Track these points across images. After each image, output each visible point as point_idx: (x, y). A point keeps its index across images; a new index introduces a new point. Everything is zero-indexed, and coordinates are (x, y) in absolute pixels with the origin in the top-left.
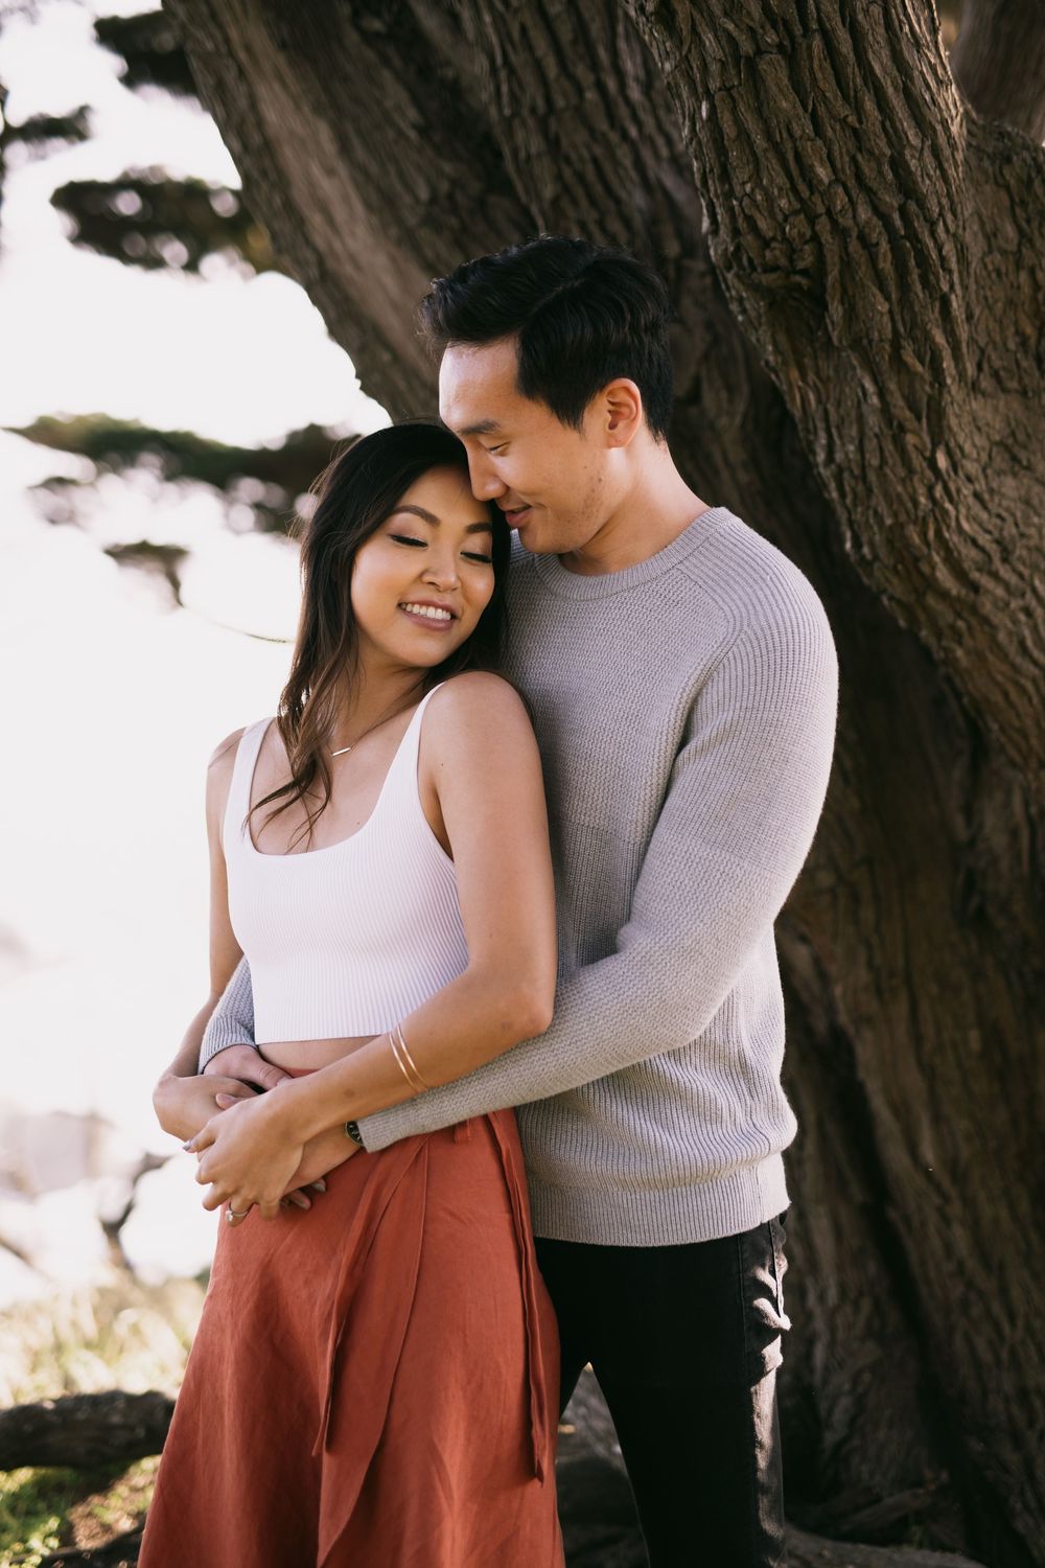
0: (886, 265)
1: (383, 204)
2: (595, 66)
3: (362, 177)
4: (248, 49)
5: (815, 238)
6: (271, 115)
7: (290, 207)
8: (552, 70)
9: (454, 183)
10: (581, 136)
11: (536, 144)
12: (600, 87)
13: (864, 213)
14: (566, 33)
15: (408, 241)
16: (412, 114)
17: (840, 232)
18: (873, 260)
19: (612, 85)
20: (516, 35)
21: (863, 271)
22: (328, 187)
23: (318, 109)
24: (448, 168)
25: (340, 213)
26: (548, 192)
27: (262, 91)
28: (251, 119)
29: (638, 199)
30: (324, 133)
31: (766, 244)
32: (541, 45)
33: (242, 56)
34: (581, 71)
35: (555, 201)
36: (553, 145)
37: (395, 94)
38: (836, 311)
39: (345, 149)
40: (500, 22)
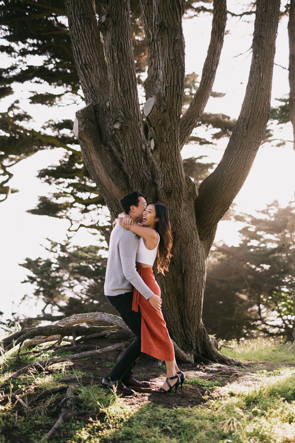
0: (178, 191)
1: (107, 170)
2: (139, 160)
3: (104, 167)
4: (91, 149)
5: (172, 188)
6: (93, 158)
7: (94, 169)
8: (134, 160)
9: (116, 169)
10: (137, 168)
11: (131, 168)
12: (139, 163)
13: (177, 186)
14: (136, 157)
15: (110, 175)
16: (111, 160)
17: (175, 188)
18: (177, 190)
19: (140, 162)
20: (130, 156)
21: (176, 191)
22: (99, 167)
23: (99, 158)
24: (115, 167)
25: (100, 171)
26: (132, 173)
27: (92, 154)
28: (90, 158)
30: (100, 161)
31: (167, 188)
32: (133, 157)
33: (90, 150)
34: (138, 161)
35: (133, 175)
36: (133, 168)
37: (109, 157)
38: (173, 195)
39: (102, 163)
40: (129, 154)
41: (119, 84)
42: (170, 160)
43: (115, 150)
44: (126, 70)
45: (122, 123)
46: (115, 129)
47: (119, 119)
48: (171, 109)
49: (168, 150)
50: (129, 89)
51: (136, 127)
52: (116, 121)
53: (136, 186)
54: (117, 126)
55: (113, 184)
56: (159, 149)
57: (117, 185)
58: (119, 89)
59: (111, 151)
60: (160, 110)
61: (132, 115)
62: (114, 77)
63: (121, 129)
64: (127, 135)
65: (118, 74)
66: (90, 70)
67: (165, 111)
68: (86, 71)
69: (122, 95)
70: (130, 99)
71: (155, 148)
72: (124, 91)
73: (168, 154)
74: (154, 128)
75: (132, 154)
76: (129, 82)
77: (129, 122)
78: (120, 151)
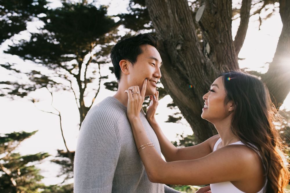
1: (176, 85)
2: (200, 72)
3: (174, 82)
8: (196, 72)
9: (183, 83)
10: (199, 78)
11: (195, 79)
12: (200, 74)
14: (197, 69)
15: (179, 88)
16: (179, 77)
19: (201, 74)
22: (171, 83)
24: (182, 81)
25: (172, 86)
29: (204, 84)
30: (170, 78)
32: (195, 70)
34: (199, 73)
35: (196, 85)
36: (196, 79)
37: (177, 75)
39: (173, 80)
40: (191, 69)
41: (176, 15)
42: (227, 61)
43: (181, 68)
44: (180, 4)
45: (182, 44)
46: (178, 51)
47: (180, 42)
48: (222, 10)
49: (224, 51)
50: (185, 18)
51: (195, 46)
52: (178, 44)
53: (200, 93)
54: (179, 48)
55: (182, 95)
56: (215, 51)
57: (186, 95)
58: (177, 19)
59: (178, 70)
60: (211, 13)
61: (190, 37)
62: (172, 11)
63: (182, 49)
64: (188, 54)
65: (175, 8)
66: (159, 20)
67: (216, 13)
68: (157, 22)
69: (180, 23)
70: (186, 25)
71: (211, 51)
72: (181, 20)
73: (224, 55)
74: (207, 31)
75: (194, 68)
76: (184, 12)
77: (188, 43)
78: (185, 69)
